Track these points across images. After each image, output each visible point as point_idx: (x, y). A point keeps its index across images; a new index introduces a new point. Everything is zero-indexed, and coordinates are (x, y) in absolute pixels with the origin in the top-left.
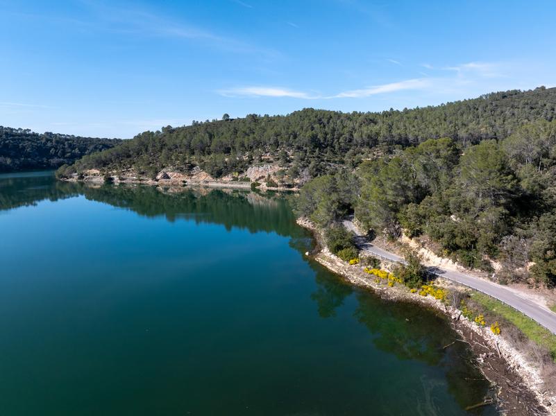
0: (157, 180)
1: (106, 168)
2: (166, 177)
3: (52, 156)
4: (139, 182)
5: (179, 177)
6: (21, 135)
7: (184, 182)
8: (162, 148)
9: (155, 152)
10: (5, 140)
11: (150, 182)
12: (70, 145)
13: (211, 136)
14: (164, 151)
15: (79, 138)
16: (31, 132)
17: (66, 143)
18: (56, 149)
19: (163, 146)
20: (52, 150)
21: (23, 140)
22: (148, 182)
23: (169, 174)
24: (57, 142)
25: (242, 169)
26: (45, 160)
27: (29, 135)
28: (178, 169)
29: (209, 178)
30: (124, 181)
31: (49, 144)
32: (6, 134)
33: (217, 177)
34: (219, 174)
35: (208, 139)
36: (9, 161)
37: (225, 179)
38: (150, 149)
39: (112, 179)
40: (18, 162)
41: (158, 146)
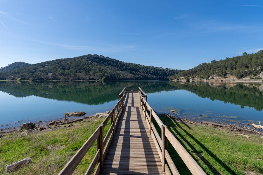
0: (209, 80)
1: (187, 77)
2: (213, 78)
3: (167, 76)
4: (200, 81)
5: (219, 78)
6: (159, 69)
7: (222, 80)
8: (211, 68)
9: (207, 70)
10: (154, 70)
11: (205, 81)
12: (173, 72)
13: (236, 62)
14: (212, 69)
15: (176, 70)
16: (161, 68)
17: (172, 72)
18: (169, 73)
19: (211, 67)
20: (168, 74)
21: (159, 70)
22: (204, 81)
23: (214, 77)
24: (169, 71)
25: (256, 74)
26: (165, 77)
27: (161, 69)
28: (219, 75)
29: (236, 78)
30: (194, 81)
31: (167, 72)
32: (155, 69)
33: (240, 78)
34: (242, 77)
35: (235, 63)
36: (155, 76)
37: (244, 79)
38: (206, 69)
39: (189, 80)
40: (157, 77)
41: (210, 67)
